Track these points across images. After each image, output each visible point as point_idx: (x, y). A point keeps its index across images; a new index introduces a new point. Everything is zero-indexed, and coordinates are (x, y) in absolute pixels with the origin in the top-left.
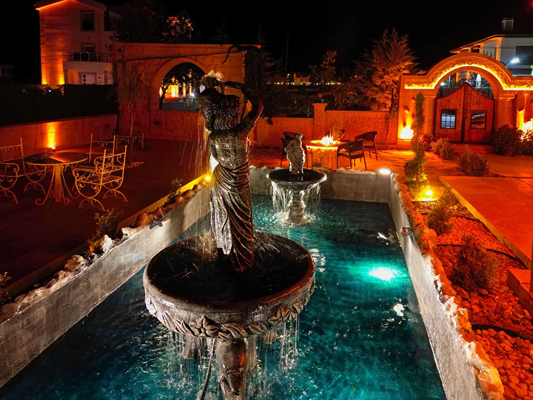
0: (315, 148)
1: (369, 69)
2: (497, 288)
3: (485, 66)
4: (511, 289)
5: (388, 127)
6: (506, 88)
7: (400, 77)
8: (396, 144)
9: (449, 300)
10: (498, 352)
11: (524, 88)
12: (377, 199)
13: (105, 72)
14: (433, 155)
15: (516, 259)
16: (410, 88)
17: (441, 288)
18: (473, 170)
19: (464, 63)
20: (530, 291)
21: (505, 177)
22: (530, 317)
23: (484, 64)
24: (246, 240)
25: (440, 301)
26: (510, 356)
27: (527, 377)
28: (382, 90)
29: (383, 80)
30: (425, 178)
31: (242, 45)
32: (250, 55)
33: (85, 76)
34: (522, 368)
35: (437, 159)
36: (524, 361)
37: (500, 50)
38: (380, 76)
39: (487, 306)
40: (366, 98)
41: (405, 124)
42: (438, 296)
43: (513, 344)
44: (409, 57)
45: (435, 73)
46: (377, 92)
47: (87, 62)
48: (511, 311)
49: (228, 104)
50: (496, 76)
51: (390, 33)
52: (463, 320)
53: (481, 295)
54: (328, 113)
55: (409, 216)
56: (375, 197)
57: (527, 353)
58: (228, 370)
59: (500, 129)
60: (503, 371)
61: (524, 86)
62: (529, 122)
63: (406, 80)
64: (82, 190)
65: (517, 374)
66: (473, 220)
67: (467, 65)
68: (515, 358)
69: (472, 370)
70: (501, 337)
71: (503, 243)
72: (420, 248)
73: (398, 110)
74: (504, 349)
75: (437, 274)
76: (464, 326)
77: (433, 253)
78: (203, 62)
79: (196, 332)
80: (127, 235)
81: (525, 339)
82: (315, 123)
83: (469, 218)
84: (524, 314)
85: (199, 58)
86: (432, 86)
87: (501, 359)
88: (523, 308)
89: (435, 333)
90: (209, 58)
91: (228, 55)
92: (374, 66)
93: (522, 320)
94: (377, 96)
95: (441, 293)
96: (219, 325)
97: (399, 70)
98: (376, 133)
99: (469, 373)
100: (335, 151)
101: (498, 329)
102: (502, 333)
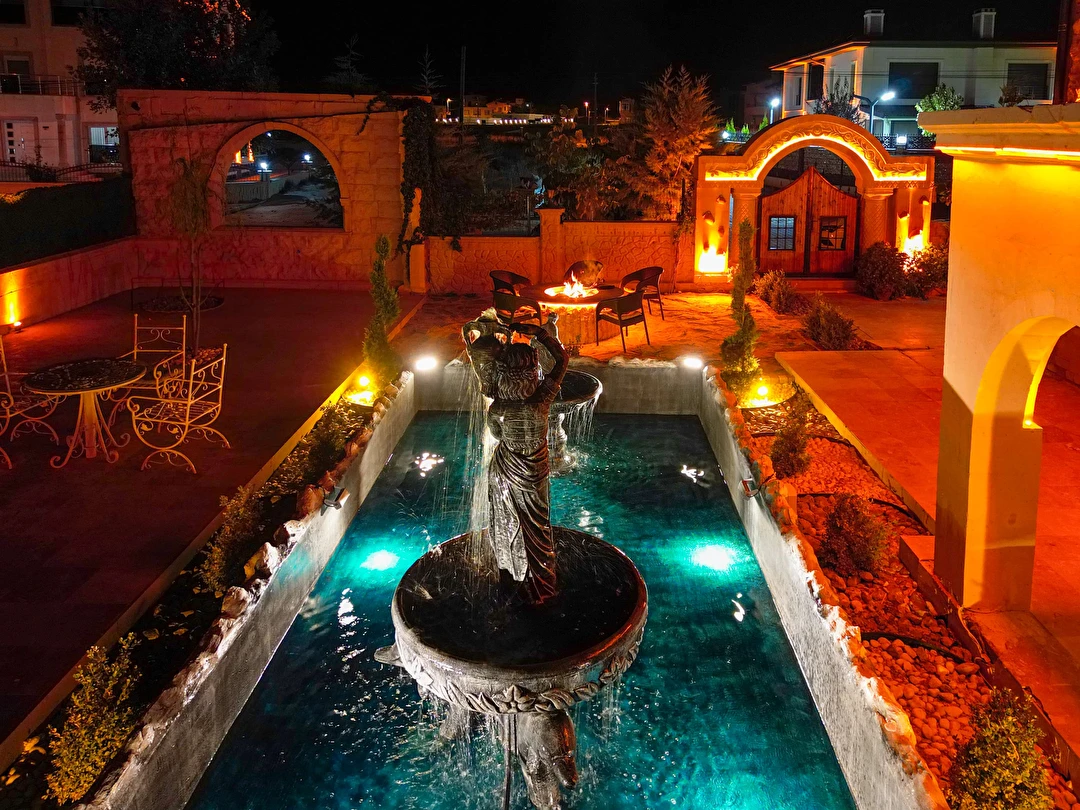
0: (555, 307)
1: (639, 141)
2: (885, 567)
3: (843, 138)
4: (906, 567)
5: (677, 252)
6: (878, 176)
7: (696, 158)
8: (691, 281)
9: (832, 613)
10: (895, 674)
11: (908, 177)
12: (681, 409)
13: (60, 117)
14: (758, 303)
15: (909, 513)
16: (716, 178)
17: (819, 594)
18: (831, 339)
19: (808, 134)
20: (934, 572)
21: (881, 349)
22: (935, 613)
23: (841, 135)
24: (545, 555)
25: (819, 615)
26: (913, 679)
27: (935, 708)
28: (664, 181)
29: (666, 163)
30: (756, 365)
31: (395, 97)
32: (414, 120)
33: (10, 126)
34: (929, 694)
35: (766, 310)
36: (931, 684)
37: (860, 79)
38: (659, 155)
39: (873, 598)
40: (634, 195)
41: (706, 246)
42: (815, 606)
43: (914, 659)
44: (710, 118)
45: (757, 151)
46: (654, 185)
47: (17, 96)
48: (908, 604)
49: (522, 362)
50: (861, 156)
51: (675, 74)
52: (855, 645)
53: (863, 581)
54: (566, 229)
55: (750, 461)
56: (676, 405)
57: (934, 670)
58: (552, 756)
59: (868, 250)
60: (903, 701)
61: (909, 173)
62: (917, 237)
63: (707, 165)
64: (146, 435)
65: (923, 704)
66: (839, 442)
67: (811, 137)
68: (919, 680)
69: (876, 716)
70: (898, 649)
71: (887, 483)
72: (776, 522)
73: (693, 220)
74: (902, 667)
75: (809, 570)
76: (857, 652)
77: (798, 532)
78: (317, 131)
79: (503, 708)
80: (294, 535)
81: (929, 649)
82: (544, 245)
83: (832, 437)
84: (926, 608)
85: (307, 123)
86: (754, 175)
87: (900, 683)
88: (925, 598)
89: (810, 658)
90: (329, 123)
91: (367, 118)
92: (648, 136)
93: (923, 618)
94: (655, 193)
95: (819, 600)
96: (535, 695)
97: (693, 143)
98: (659, 270)
99: (871, 721)
100: (592, 311)
101: (892, 637)
102: (898, 642)
